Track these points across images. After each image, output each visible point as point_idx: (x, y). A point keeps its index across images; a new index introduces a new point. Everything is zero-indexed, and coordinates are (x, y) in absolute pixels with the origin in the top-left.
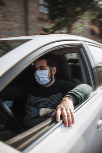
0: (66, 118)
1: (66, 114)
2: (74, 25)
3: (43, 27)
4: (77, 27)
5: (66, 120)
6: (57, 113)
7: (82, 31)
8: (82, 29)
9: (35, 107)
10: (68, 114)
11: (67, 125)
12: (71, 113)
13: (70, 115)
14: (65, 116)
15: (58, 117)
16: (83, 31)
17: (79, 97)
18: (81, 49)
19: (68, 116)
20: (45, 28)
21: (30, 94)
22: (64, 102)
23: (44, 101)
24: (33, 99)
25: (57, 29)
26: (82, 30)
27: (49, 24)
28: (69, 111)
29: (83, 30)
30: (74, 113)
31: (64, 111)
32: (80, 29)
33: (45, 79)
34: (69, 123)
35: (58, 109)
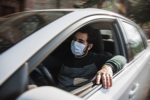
0: (105, 81)
1: (105, 78)
2: (104, 3)
3: (74, 4)
4: (107, 6)
5: (105, 83)
6: (98, 77)
9: (68, 76)
10: (107, 78)
11: (106, 87)
12: (110, 77)
13: (109, 79)
14: (104, 79)
15: (98, 81)
17: (117, 64)
18: (116, 24)
19: (107, 80)
20: (76, 5)
21: (63, 64)
22: (104, 68)
23: (77, 71)
24: (67, 69)
25: (87, 6)
27: (80, 1)
28: (108, 76)
30: (113, 78)
31: (104, 76)
32: (110, 8)
33: (80, 52)
34: (107, 86)
35: (98, 74)
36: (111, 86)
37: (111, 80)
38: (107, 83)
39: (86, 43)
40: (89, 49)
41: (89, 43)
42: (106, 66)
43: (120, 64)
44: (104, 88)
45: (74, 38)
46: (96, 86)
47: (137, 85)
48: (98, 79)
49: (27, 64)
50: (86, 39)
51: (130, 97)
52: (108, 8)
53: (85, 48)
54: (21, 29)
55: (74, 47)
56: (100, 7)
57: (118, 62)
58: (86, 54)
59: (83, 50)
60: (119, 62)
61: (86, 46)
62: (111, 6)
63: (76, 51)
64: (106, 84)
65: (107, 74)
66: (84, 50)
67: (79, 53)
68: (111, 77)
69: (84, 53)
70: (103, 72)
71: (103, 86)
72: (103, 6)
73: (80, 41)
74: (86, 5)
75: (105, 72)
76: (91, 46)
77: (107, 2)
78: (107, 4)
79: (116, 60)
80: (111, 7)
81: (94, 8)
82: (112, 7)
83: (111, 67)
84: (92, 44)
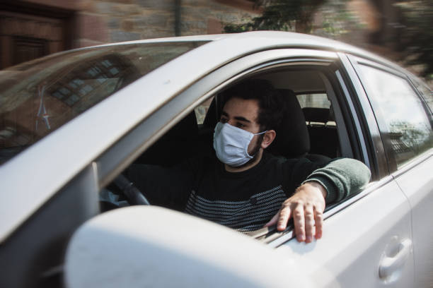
0: (302, 221)
1: (302, 214)
2: (316, 14)
4: (327, 21)
6: (282, 214)
7: (341, 32)
8: (341, 26)
10: (307, 214)
11: (304, 238)
12: (316, 214)
13: (312, 216)
14: (299, 218)
15: (281, 221)
16: (345, 32)
17: (339, 181)
19: (307, 219)
20: (232, 25)
21: (194, 192)
26: (342, 29)
27: (244, 12)
28: (310, 209)
29: (346, 29)
31: (300, 209)
32: (335, 28)
33: (239, 152)
34: (308, 235)
35: (284, 207)
36: (318, 235)
37: (317, 219)
38: (308, 228)
39: (255, 128)
40: (265, 145)
41: (264, 127)
42: (306, 185)
43: (349, 180)
44: (299, 240)
45: (223, 116)
46: (276, 235)
47: (407, 243)
48: (282, 217)
49: (95, 165)
50: (256, 116)
51: (382, 274)
52: (330, 28)
53: (252, 141)
54: (65, 98)
55: (223, 139)
56: (304, 26)
57: (342, 174)
58: (258, 161)
59: (247, 148)
60: (344, 176)
61: (256, 137)
62: (338, 22)
63: (228, 150)
64: (303, 229)
65: (308, 204)
66: (249, 146)
67: (236, 156)
68: (318, 213)
69: (252, 157)
70: (296, 201)
71: (296, 237)
72: (313, 25)
73: (236, 121)
74: (263, 23)
75: (301, 199)
76: (269, 138)
77: (327, 12)
78: (327, 17)
79: (337, 171)
80: (339, 25)
81: (286, 30)
82: (342, 24)
83: (320, 186)
84: (272, 131)
